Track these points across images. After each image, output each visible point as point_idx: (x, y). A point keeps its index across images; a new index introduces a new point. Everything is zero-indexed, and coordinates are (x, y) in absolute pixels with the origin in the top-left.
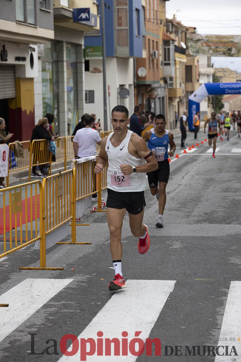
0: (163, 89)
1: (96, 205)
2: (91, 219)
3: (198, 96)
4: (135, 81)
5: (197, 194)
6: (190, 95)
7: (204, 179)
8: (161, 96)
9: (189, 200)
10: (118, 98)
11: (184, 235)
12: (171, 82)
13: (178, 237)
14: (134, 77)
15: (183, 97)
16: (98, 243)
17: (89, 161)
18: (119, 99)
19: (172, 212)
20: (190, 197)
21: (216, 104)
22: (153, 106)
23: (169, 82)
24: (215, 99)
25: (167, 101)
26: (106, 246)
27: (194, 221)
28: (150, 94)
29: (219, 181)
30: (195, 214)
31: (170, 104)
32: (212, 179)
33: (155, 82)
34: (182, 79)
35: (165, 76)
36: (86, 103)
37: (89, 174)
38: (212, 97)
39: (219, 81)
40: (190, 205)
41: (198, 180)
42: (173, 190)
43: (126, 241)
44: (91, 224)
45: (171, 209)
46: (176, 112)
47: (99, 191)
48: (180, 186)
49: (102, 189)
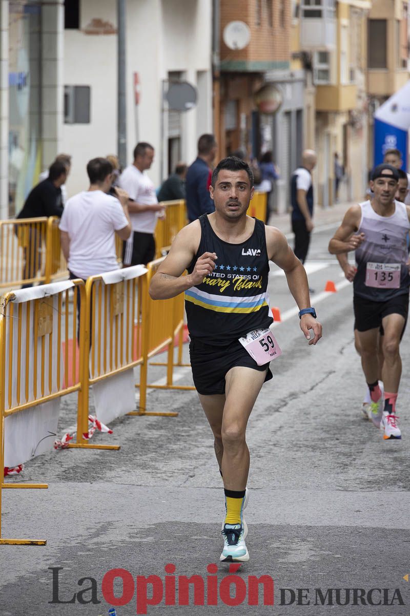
0: (298, 86)
1: (73, 429)
2: (54, 470)
3: (404, 109)
4: (217, 61)
6: (381, 105)
8: (293, 107)
9: (352, 419)
10: (163, 110)
11: (326, 522)
12: (323, 66)
13: (309, 528)
14: (213, 49)
15: (360, 112)
16: (65, 542)
17: (52, 296)
18: (166, 114)
19: (299, 454)
20: (356, 408)
22: (267, 135)
23: (317, 65)
25: (309, 121)
26: (89, 550)
27: (361, 483)
28: (259, 100)
30: (366, 460)
31: (318, 131)
33: (274, 66)
34: (359, 59)
35: (307, 49)
36: (66, 122)
37: (51, 334)
40: (353, 435)
42: (309, 387)
43: (150, 539)
44: (53, 485)
45: (296, 445)
46: (336, 156)
47: (82, 385)
48: (331, 376)
49: (91, 380)
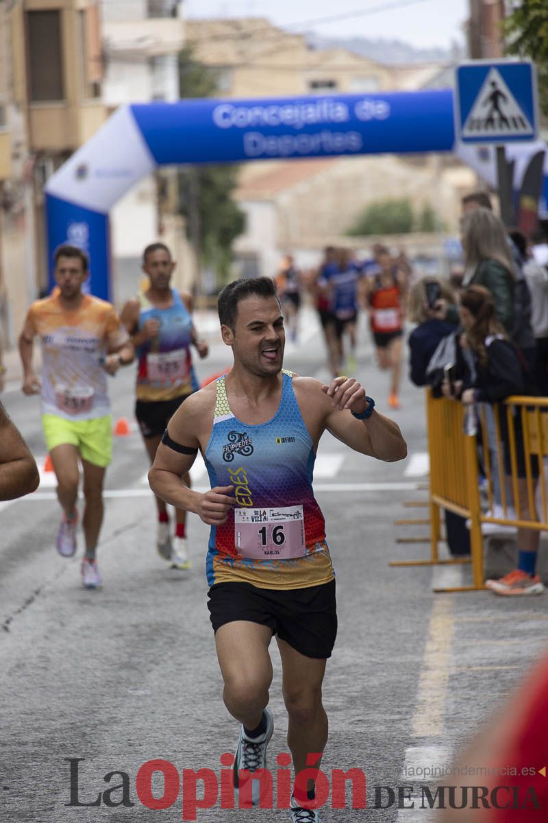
3: (99, 174)
5: (78, 714)
6: (57, 167)
7: (121, 627)
9: (30, 749)
20: (38, 729)
21: (204, 215)
24: (195, 189)
29: (202, 639)
32: (167, 626)
34: (12, 84)
38: (180, 177)
39: (213, 87)
41: (85, 637)
